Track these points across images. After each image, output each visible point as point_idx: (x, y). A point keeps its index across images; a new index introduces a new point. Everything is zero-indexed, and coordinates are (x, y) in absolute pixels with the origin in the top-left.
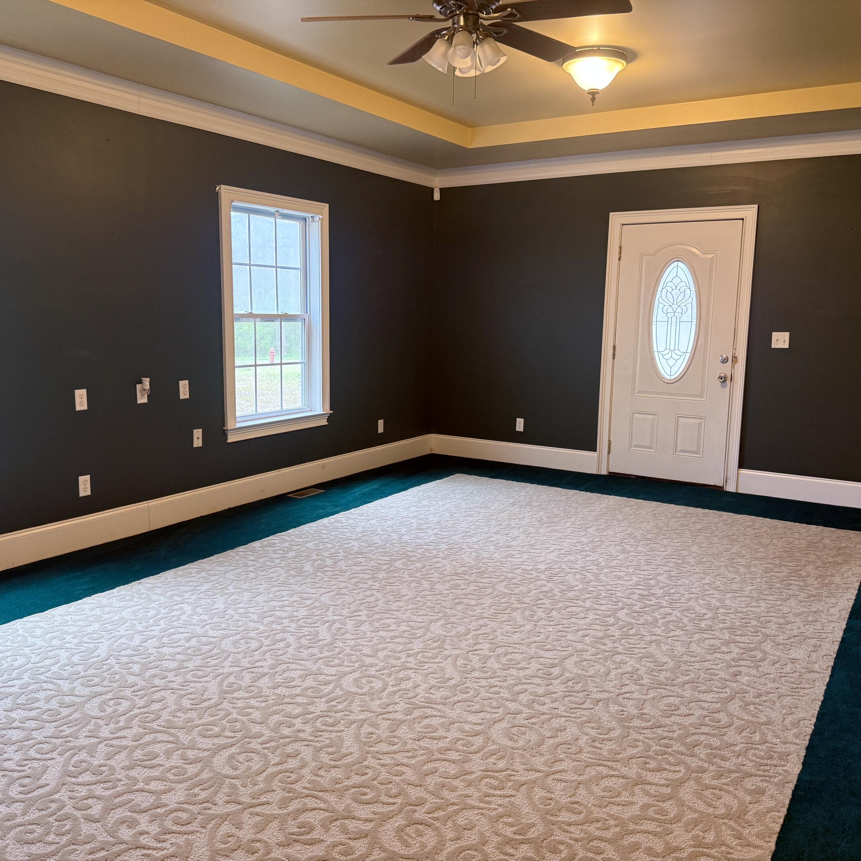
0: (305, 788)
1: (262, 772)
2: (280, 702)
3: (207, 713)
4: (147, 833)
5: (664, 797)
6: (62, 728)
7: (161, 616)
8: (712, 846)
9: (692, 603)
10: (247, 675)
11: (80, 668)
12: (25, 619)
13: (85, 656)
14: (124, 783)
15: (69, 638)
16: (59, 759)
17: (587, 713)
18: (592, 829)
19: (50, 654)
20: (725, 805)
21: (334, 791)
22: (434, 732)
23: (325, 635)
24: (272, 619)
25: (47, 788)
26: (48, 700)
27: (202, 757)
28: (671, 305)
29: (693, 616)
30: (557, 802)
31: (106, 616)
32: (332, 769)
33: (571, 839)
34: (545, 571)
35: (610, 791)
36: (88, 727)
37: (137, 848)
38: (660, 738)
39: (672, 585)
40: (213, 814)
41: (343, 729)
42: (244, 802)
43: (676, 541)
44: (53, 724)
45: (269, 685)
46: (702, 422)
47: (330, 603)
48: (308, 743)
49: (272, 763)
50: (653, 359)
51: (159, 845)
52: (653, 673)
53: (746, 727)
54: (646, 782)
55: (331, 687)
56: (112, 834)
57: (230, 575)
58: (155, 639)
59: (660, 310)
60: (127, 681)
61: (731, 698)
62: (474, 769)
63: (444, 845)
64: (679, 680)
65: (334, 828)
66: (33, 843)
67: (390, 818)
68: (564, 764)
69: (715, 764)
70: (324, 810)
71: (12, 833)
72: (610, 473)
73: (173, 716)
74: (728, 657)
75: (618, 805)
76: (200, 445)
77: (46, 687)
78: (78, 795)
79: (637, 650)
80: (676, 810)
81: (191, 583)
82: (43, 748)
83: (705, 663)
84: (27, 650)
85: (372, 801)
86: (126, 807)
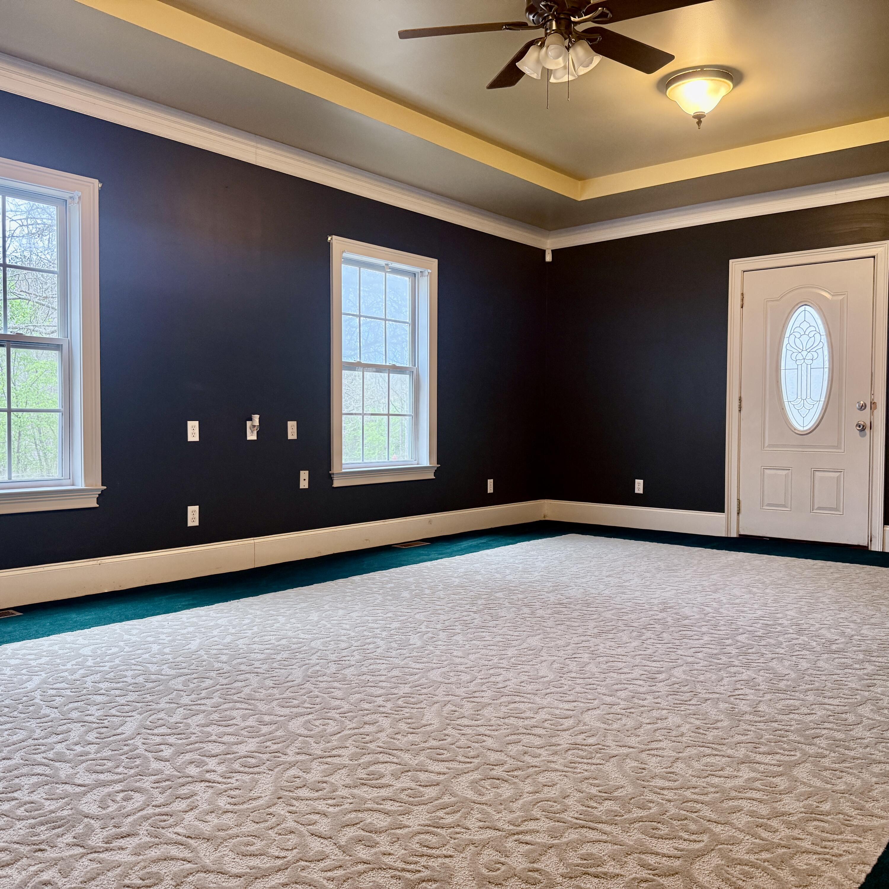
0: (378, 747)
1: (337, 734)
2: (363, 685)
3: (289, 690)
4: (214, 771)
5: (775, 774)
6: (145, 696)
7: (255, 623)
8: (828, 814)
9: (823, 631)
10: (334, 666)
11: (169, 657)
12: (124, 623)
13: (176, 648)
14: (197, 735)
15: (163, 636)
16: (138, 716)
17: (693, 707)
18: (688, 794)
19: (142, 646)
20: (846, 783)
21: (408, 751)
22: (521, 713)
23: (415, 640)
24: (365, 628)
25: (123, 736)
26: (134, 677)
27: (278, 721)
28: (800, 351)
29: (824, 640)
30: (651, 771)
31: (201, 623)
32: (409, 734)
33: (662, 800)
34: (658, 605)
35: (712, 766)
36: (170, 696)
37: (202, 781)
38: (775, 730)
39: (802, 618)
40: (282, 761)
41: (425, 706)
42: (315, 754)
43: (810, 586)
44: (136, 693)
45: (355, 673)
46: (840, 475)
47: (424, 619)
48: (386, 715)
49: (348, 727)
50: (783, 409)
51: (224, 780)
52: (772, 681)
53: (877, 726)
54: (755, 761)
55: (416, 677)
56: (179, 770)
57: (328, 598)
58: (246, 639)
59: (788, 356)
60: (213, 666)
61: (862, 703)
62: (561, 742)
63: (520, 796)
64: (801, 687)
65: (404, 777)
66: (102, 773)
67: (465, 773)
68: (662, 743)
69: (837, 751)
70: (396, 763)
71: (84, 765)
72: (740, 535)
73: (254, 691)
74: (861, 672)
75: (720, 777)
76: (307, 487)
77: (134, 668)
78: (151, 742)
79: (756, 664)
80: (787, 783)
81: (288, 603)
82: (124, 709)
83: (834, 676)
84: (122, 644)
85: (448, 760)
86: (196, 752)
